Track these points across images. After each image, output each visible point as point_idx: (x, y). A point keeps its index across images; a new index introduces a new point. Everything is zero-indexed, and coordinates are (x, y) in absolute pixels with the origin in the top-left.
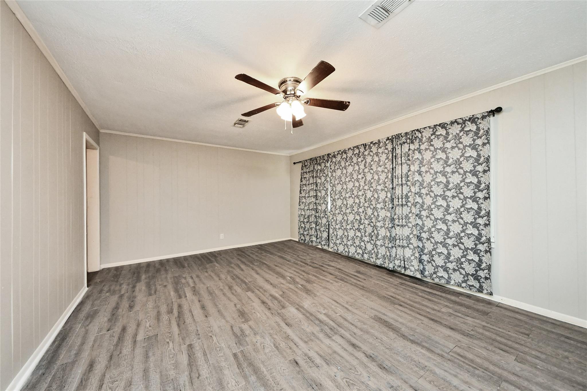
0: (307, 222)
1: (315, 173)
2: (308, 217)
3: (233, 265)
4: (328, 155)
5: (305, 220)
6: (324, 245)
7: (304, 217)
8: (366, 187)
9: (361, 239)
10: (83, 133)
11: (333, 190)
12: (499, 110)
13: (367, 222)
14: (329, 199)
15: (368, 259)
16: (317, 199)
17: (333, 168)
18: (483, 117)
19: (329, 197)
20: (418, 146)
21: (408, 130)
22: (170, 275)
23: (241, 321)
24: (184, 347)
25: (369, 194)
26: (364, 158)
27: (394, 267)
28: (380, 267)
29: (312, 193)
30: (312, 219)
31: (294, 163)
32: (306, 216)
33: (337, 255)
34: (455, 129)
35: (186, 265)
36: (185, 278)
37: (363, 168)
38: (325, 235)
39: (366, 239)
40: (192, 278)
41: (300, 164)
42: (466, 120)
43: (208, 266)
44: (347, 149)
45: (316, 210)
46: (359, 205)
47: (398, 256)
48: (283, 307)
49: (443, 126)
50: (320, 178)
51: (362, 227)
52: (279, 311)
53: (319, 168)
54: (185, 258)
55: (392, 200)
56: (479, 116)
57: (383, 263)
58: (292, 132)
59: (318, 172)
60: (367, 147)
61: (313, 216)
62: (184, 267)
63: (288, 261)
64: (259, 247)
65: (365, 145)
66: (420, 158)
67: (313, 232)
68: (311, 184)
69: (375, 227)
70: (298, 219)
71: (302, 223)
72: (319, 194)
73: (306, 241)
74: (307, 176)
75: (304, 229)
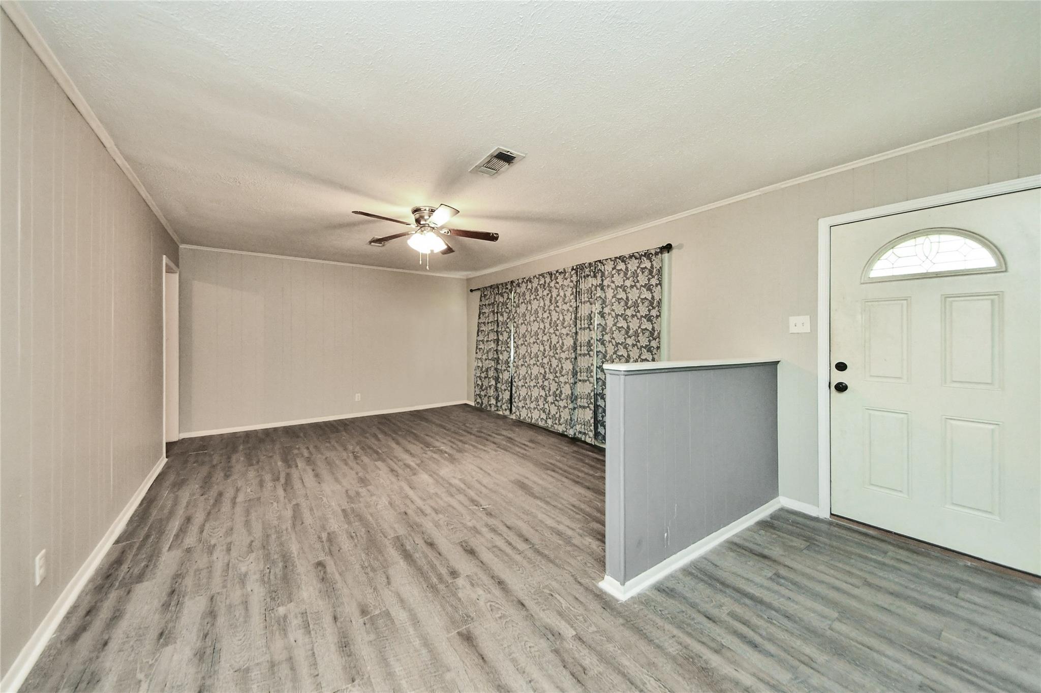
0: (485, 378)
1: (496, 306)
2: (487, 370)
3: (368, 435)
4: (512, 282)
5: (483, 375)
6: (506, 410)
7: (481, 370)
8: (552, 331)
9: (545, 399)
10: (162, 257)
11: (516, 332)
12: (668, 248)
13: (551, 376)
14: (512, 344)
15: (552, 426)
16: (498, 345)
17: (517, 302)
18: (657, 254)
19: (512, 341)
20: (599, 282)
21: (592, 261)
22: (278, 446)
23: (359, 485)
24: (290, 507)
25: (554, 339)
26: (550, 291)
27: (575, 434)
28: (562, 435)
29: (493, 336)
30: (491, 373)
31: (471, 291)
32: (484, 369)
33: (520, 423)
34: (633, 265)
35: (302, 435)
36: (299, 449)
37: (549, 304)
38: (507, 395)
39: (550, 399)
40: (308, 448)
41: (478, 293)
42: (642, 255)
43: (332, 436)
44: (532, 277)
45: (497, 360)
46: (544, 354)
47: (579, 419)
48: (414, 474)
49: (622, 259)
50: (502, 315)
51: (546, 383)
52: (408, 478)
53: (501, 300)
54: (302, 427)
55: (575, 349)
56: (653, 252)
57: (565, 430)
58: (428, 267)
59: (500, 305)
60: (553, 276)
61: (492, 369)
62: (298, 437)
63: (448, 430)
64: (415, 413)
65: (551, 274)
66: (603, 296)
67: (492, 391)
68: (491, 322)
69: (558, 383)
70: (474, 372)
71: (478, 379)
72: (501, 338)
73: (484, 405)
74: (486, 310)
75: (481, 388)
